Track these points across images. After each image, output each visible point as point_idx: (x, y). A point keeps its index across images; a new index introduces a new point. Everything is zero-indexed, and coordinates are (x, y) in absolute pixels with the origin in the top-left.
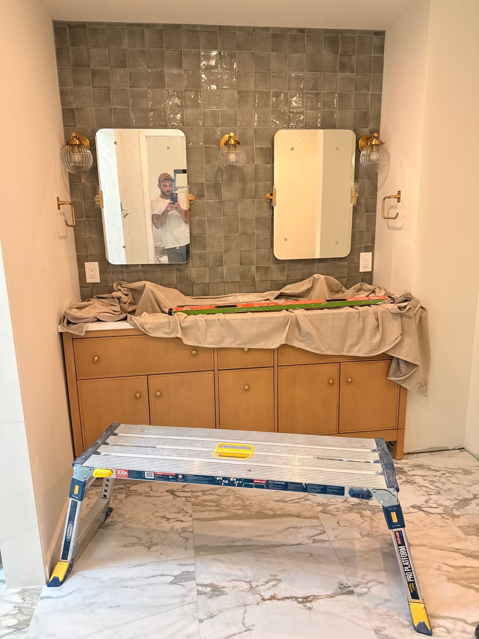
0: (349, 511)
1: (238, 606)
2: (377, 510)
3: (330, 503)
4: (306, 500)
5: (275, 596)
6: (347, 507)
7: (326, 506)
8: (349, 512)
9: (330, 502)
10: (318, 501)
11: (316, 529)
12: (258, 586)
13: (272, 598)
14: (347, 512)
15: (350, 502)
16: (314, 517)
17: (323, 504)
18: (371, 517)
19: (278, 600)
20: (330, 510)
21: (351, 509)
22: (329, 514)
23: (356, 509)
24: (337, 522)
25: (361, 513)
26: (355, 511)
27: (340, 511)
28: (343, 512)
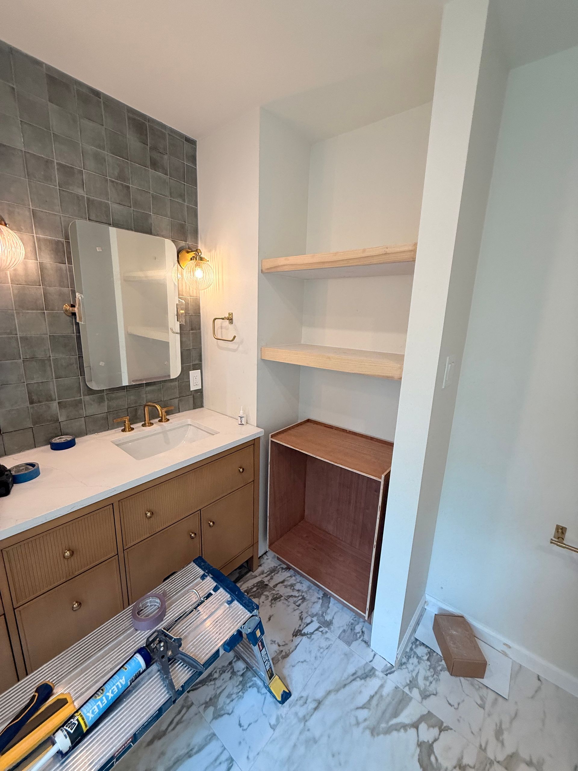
0: (243, 691)
3: (219, 691)
6: (239, 685)
7: (216, 700)
8: (243, 693)
10: (202, 700)
11: (220, 763)
14: (242, 694)
15: (238, 671)
16: (209, 738)
17: (210, 699)
20: (222, 707)
21: (244, 686)
22: (224, 714)
23: (249, 680)
24: (238, 723)
25: (256, 684)
26: (248, 685)
27: (234, 698)
28: (238, 696)
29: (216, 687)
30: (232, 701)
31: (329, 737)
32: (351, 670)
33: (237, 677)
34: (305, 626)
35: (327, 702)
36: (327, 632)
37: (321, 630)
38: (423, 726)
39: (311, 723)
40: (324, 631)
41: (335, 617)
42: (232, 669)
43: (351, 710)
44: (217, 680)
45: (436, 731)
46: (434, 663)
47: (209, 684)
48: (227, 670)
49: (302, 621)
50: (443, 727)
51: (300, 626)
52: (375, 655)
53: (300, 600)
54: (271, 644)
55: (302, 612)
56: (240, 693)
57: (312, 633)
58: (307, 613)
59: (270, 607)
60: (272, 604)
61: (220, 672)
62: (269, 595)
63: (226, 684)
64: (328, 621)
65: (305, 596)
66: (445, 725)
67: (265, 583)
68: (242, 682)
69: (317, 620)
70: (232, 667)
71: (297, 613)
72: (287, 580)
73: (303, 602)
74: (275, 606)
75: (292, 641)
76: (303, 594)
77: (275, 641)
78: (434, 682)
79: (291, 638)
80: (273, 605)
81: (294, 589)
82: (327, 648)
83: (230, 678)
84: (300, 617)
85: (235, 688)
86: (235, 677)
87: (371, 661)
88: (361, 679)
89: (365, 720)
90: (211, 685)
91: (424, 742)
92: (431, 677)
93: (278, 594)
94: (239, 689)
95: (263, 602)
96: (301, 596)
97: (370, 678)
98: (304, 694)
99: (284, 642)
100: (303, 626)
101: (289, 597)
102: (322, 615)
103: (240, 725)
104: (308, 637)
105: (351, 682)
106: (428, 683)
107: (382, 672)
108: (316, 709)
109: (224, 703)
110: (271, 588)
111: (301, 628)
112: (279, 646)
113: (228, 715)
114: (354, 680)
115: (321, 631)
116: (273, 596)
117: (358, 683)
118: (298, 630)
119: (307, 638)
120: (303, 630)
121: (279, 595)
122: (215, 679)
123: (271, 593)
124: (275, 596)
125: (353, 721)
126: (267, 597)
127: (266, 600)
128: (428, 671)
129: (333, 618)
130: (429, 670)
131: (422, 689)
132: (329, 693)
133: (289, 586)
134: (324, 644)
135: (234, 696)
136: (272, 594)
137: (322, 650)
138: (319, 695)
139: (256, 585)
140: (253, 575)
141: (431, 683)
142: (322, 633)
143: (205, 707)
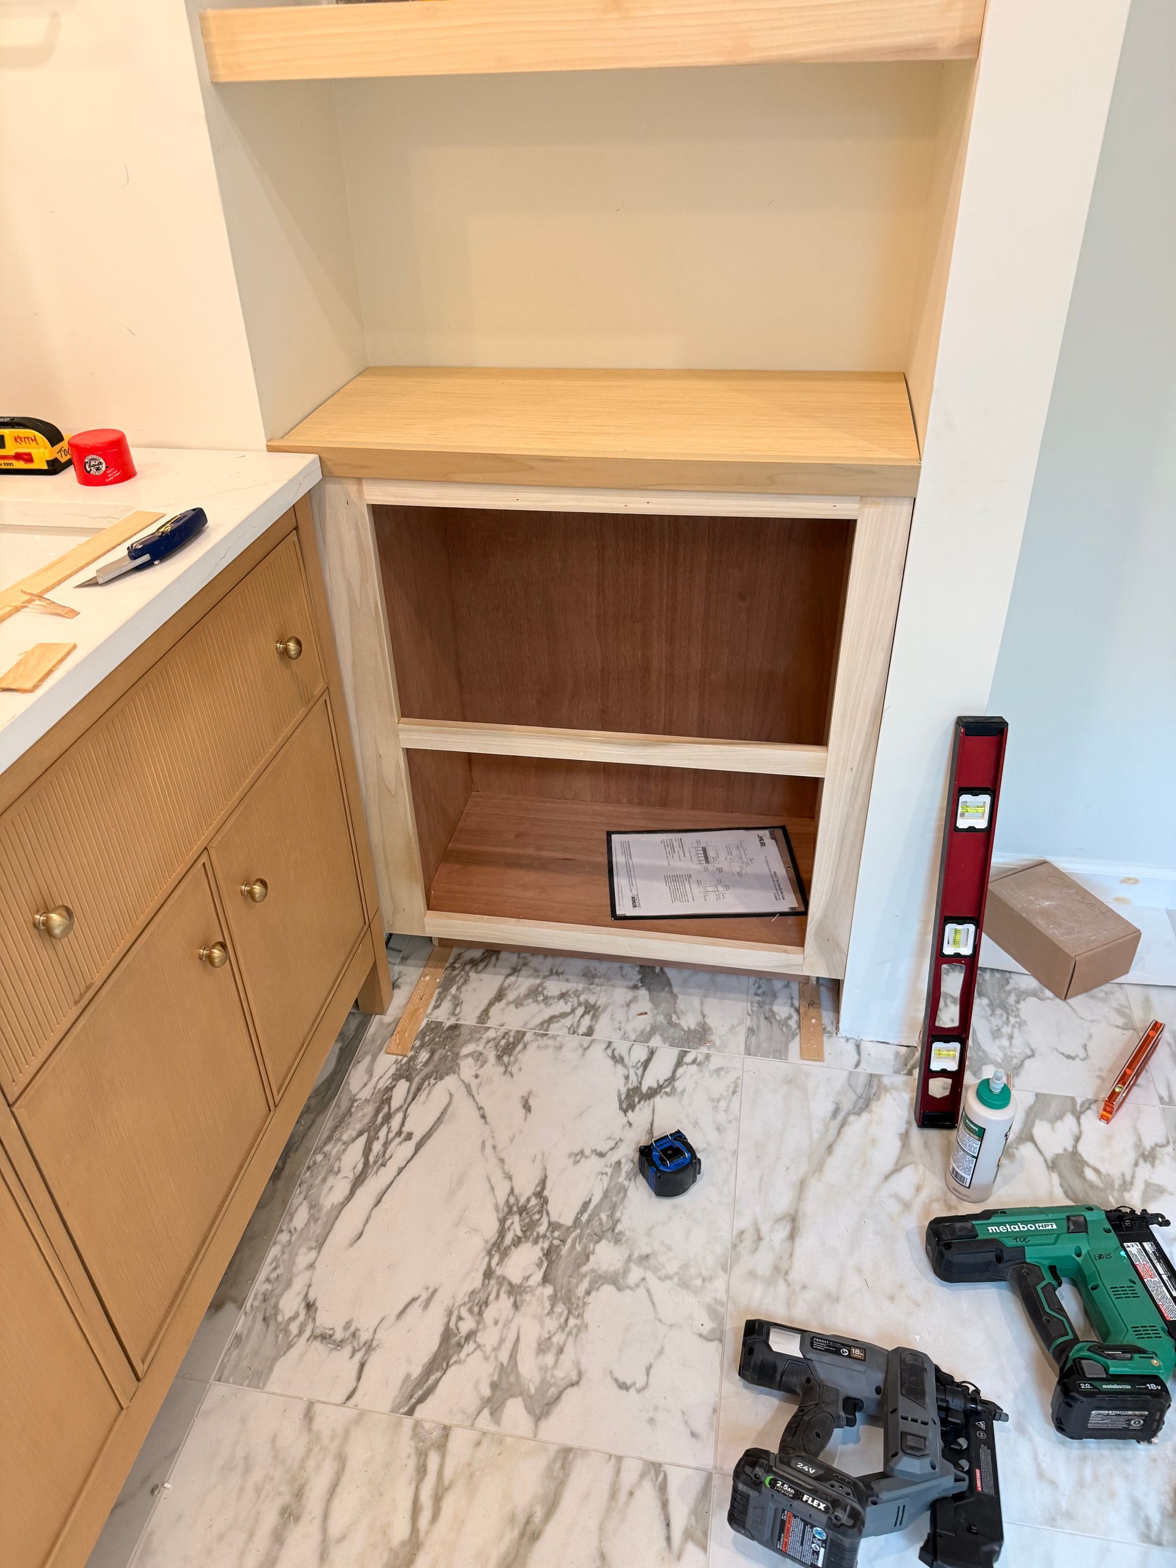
0: (575, 1312)
2: (604, 1216)
3: (504, 1356)
4: (442, 1445)
6: (553, 1305)
7: (512, 1379)
8: (580, 1316)
9: (495, 1349)
10: (471, 1402)
11: (631, 1494)
14: (579, 1322)
15: (527, 1278)
16: (558, 1465)
17: (494, 1387)
18: (630, 1257)
20: (543, 1380)
21: (568, 1300)
22: (561, 1393)
23: (574, 1281)
24: (615, 1387)
25: (600, 1277)
26: (581, 1290)
27: (561, 1343)
28: (570, 1333)
29: (488, 1349)
30: (561, 1350)
31: (859, 1270)
32: (822, 1107)
33: (533, 1295)
34: (640, 1071)
35: (809, 1207)
36: (708, 1057)
37: (689, 1058)
38: (1040, 1129)
39: (799, 1270)
40: (700, 1058)
41: (706, 1012)
42: (506, 1283)
43: (878, 1188)
44: (479, 1334)
45: (1069, 1120)
46: (996, 995)
47: (463, 1355)
48: (489, 1295)
49: (625, 1066)
50: (1078, 1108)
51: (627, 1078)
52: (858, 1047)
53: (583, 1016)
54: (577, 1162)
55: (610, 1043)
56: (572, 1322)
57: (672, 1079)
58: (625, 1037)
59: (507, 1078)
60: (506, 1067)
61: (470, 1311)
62: (480, 1048)
63: (514, 1327)
64: (695, 1030)
65: (592, 1000)
66: (1079, 1101)
67: (447, 1024)
68: (556, 1295)
69: (665, 1040)
70: (502, 1280)
71: (598, 1052)
72: (509, 985)
73: (595, 1018)
74: (520, 1069)
75: (630, 1125)
76: (582, 998)
77: (582, 1152)
78: (1016, 1032)
79: (621, 1119)
80: (514, 1069)
81: (546, 998)
82: (734, 1093)
83: (516, 1306)
84: (613, 1057)
85: (547, 1319)
86: (527, 1297)
87: (857, 1065)
88: (859, 1114)
89: (918, 1189)
90: (468, 1355)
91: (1058, 1155)
92: (1005, 1025)
93: (506, 1033)
94: (561, 1314)
95: (476, 1076)
96: (580, 1004)
97: (878, 1099)
98: (744, 1223)
99: (609, 1138)
100: (637, 1074)
101: (545, 1025)
102: (671, 1023)
103: (624, 1386)
104: (666, 1093)
105: (839, 1133)
106: (1005, 1042)
107: (897, 1072)
108: (792, 1236)
109: (543, 1369)
110: (473, 1030)
111: (633, 1081)
112: (602, 1155)
113: (575, 1388)
114: (842, 1126)
115: (694, 1062)
116: (496, 1046)
117: (856, 1127)
118: (628, 1091)
119: (664, 1096)
120: (640, 1083)
121: (512, 1034)
122: (471, 1335)
123: (483, 1041)
124: (503, 1042)
125: (894, 1207)
126: (478, 1057)
127: (482, 1066)
128: (992, 1019)
129: (704, 1016)
130: (993, 1014)
131: (1000, 1061)
132: (802, 1185)
133: (527, 996)
134: (720, 1087)
135: (558, 1339)
136: (488, 1042)
137: (723, 1104)
138: (782, 1202)
139: (418, 1043)
140: (390, 1024)
141: (1011, 1037)
142: (699, 1065)
143: (491, 1414)
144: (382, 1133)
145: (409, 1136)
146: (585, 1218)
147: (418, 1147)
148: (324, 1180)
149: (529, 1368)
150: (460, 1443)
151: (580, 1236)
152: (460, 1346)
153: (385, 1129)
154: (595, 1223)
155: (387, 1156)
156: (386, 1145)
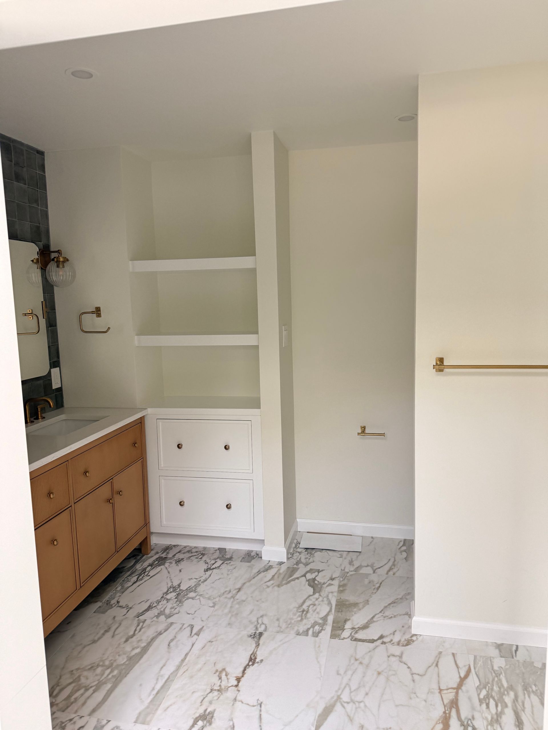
1: (233, 705)
3: (162, 610)
4: (144, 622)
5: (238, 677)
7: (163, 613)
10: (152, 616)
11: (184, 629)
12: (220, 686)
13: (238, 680)
14: (181, 604)
15: (171, 598)
16: (169, 625)
17: (158, 614)
19: (243, 676)
20: (170, 613)
21: (180, 601)
22: (174, 615)
23: (183, 598)
24: (187, 614)
25: (189, 598)
26: (184, 600)
27: (176, 607)
28: (179, 606)
29: (159, 609)
30: (176, 609)
33: (172, 600)
34: (211, 565)
35: (245, 587)
36: (230, 563)
37: (225, 563)
43: (263, 584)
44: (157, 606)
47: (152, 609)
48: (161, 600)
49: (208, 564)
52: (269, 561)
53: (200, 555)
55: (206, 560)
57: (219, 567)
59: (177, 566)
60: (177, 564)
61: (156, 603)
62: (172, 561)
63: (166, 605)
64: (229, 558)
65: (204, 553)
67: (164, 557)
68: (177, 600)
70: (165, 598)
71: (202, 562)
73: (203, 556)
74: (181, 565)
75: (206, 574)
76: (201, 552)
77: (192, 578)
78: (311, 558)
79: (204, 573)
80: (179, 564)
82: (234, 569)
83: (167, 602)
84: (205, 563)
85: (174, 604)
87: (268, 564)
88: (264, 572)
93: (179, 558)
94: (178, 603)
95: (169, 566)
97: (270, 569)
98: (227, 590)
99: (199, 576)
101: (190, 557)
102: (223, 557)
103: (189, 614)
105: (257, 575)
107: (277, 565)
109: (170, 611)
110: (171, 558)
111: (209, 567)
112: (196, 579)
113: (177, 614)
114: (259, 574)
116: (176, 561)
117: (262, 574)
118: (207, 568)
119: (216, 569)
120: (211, 567)
122: (155, 607)
124: (178, 560)
125: (265, 587)
127: (171, 564)
128: (307, 555)
129: (232, 555)
131: (304, 563)
132: (244, 584)
133: (187, 552)
134: (231, 568)
136: (174, 560)
137: (230, 571)
139: (155, 560)
142: (227, 564)
143: (157, 618)
144: (142, 575)
145: (149, 576)
146: (188, 589)
147: (151, 577)
148: (126, 582)
149: (167, 611)
150: (147, 623)
151: (187, 592)
152: (152, 608)
153: (143, 574)
154: (191, 589)
155: (143, 578)
156: (143, 577)
